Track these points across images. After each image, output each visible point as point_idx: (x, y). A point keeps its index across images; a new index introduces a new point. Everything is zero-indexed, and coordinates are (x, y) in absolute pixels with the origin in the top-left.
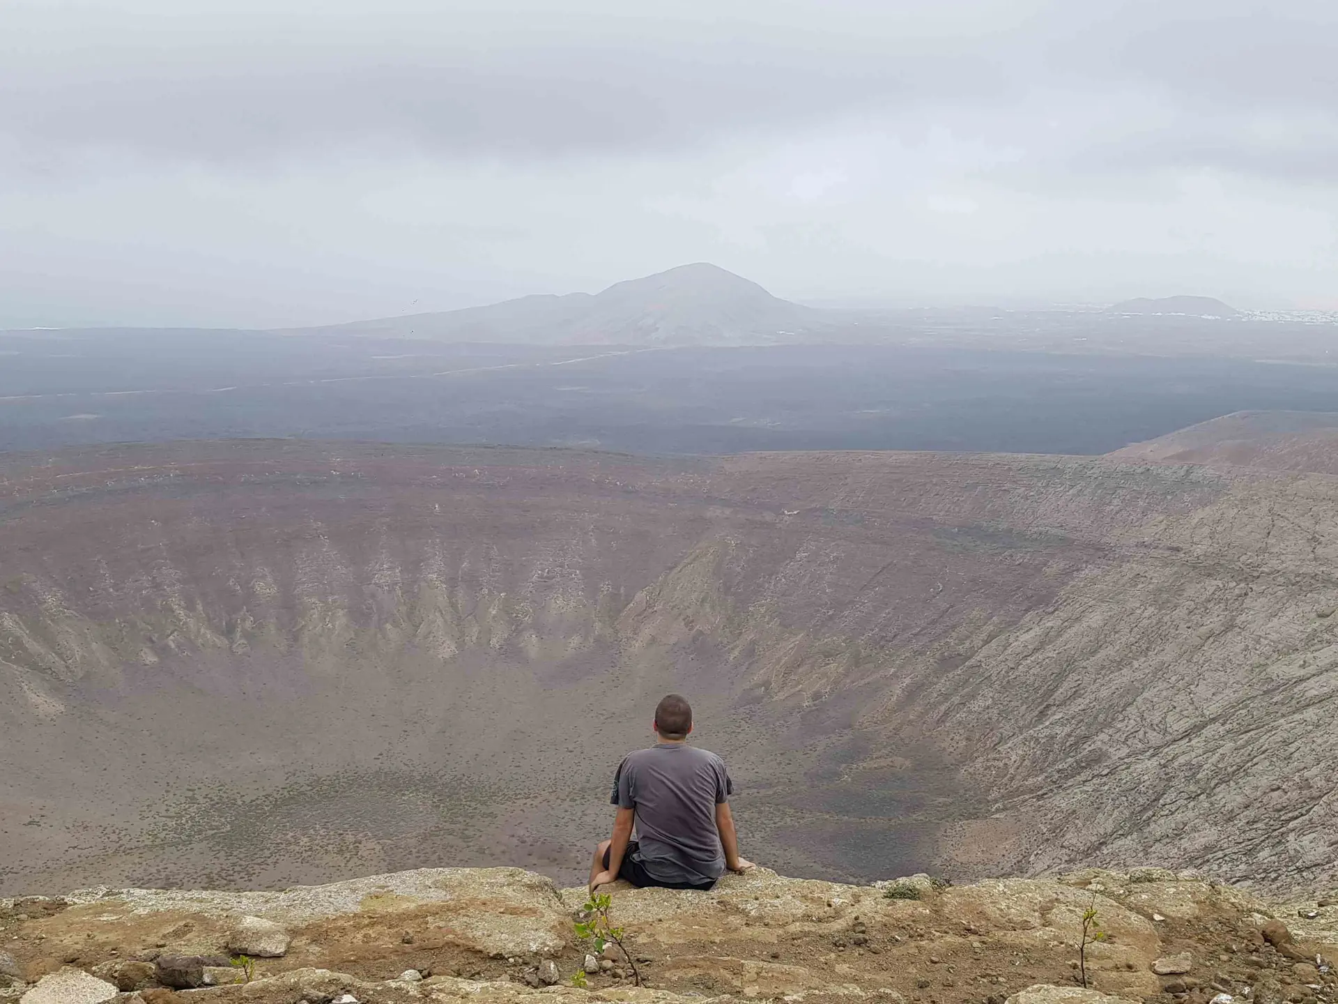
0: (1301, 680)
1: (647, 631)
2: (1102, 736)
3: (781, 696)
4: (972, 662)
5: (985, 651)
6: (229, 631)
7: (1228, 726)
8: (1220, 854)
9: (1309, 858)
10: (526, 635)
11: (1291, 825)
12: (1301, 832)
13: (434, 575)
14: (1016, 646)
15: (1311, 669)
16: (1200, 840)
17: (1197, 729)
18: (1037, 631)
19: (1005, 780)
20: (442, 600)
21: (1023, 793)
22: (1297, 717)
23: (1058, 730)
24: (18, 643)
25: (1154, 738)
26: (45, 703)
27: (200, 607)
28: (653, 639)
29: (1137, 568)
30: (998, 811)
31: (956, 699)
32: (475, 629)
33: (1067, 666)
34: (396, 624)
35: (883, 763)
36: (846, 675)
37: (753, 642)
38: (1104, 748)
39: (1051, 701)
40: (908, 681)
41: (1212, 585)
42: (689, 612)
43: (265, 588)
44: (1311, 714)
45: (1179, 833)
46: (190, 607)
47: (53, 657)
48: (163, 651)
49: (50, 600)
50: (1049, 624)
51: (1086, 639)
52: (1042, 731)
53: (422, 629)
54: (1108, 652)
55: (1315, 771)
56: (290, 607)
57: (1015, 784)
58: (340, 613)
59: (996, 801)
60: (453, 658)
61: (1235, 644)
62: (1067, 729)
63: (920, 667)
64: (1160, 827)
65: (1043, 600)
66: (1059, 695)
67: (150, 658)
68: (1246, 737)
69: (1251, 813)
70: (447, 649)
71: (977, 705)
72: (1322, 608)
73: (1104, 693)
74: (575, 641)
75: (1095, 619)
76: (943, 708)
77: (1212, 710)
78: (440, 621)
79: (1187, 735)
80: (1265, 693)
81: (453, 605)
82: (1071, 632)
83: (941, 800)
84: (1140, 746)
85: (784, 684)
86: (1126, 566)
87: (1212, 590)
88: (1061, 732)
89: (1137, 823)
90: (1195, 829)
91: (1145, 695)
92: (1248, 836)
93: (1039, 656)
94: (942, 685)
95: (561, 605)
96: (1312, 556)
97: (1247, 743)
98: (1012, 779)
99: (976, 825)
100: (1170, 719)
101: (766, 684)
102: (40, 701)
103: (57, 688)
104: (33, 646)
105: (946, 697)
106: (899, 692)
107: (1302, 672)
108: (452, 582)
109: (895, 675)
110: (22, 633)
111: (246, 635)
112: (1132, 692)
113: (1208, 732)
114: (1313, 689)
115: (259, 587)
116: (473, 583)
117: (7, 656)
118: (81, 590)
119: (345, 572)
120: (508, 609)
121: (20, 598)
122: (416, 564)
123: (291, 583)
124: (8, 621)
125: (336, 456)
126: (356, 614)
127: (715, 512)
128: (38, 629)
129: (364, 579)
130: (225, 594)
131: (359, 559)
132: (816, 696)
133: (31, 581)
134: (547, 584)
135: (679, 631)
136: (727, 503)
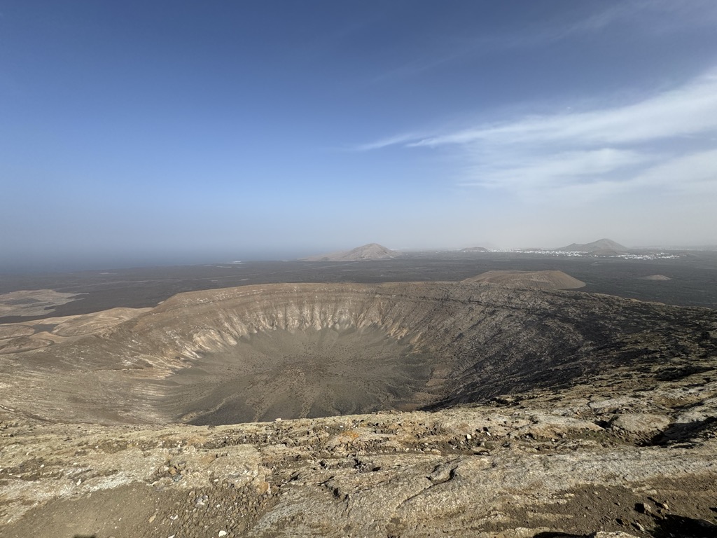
1: (363, 323)
3: (393, 337)
6: (273, 325)
10: (336, 324)
13: (317, 312)
20: (318, 317)
24: (228, 329)
27: (266, 320)
28: (364, 325)
32: (325, 323)
34: (308, 323)
35: (417, 352)
36: (408, 332)
37: (387, 325)
40: (421, 333)
42: (372, 319)
43: (280, 316)
46: (264, 320)
47: (235, 332)
48: (258, 330)
49: (235, 319)
53: (314, 324)
56: (286, 319)
58: (296, 321)
60: (320, 330)
65: (450, 314)
67: (256, 332)
70: (319, 328)
74: (347, 325)
78: (318, 322)
81: (321, 319)
95: (344, 317)
96: (508, 302)
101: (390, 334)
102: (232, 342)
103: (236, 338)
104: (231, 329)
106: (419, 335)
108: (320, 313)
109: (418, 332)
110: (229, 327)
111: (276, 326)
115: (279, 315)
116: (325, 314)
117: (225, 331)
118: (241, 317)
119: (297, 312)
120: (333, 319)
121: (229, 319)
122: (312, 310)
123: (286, 314)
124: (226, 325)
125: (296, 286)
126: (299, 320)
127: (377, 296)
128: (232, 326)
129: (301, 313)
130: (272, 317)
131: (300, 309)
132: (401, 337)
133: (231, 315)
134: (341, 313)
135: (370, 323)
136: (381, 294)
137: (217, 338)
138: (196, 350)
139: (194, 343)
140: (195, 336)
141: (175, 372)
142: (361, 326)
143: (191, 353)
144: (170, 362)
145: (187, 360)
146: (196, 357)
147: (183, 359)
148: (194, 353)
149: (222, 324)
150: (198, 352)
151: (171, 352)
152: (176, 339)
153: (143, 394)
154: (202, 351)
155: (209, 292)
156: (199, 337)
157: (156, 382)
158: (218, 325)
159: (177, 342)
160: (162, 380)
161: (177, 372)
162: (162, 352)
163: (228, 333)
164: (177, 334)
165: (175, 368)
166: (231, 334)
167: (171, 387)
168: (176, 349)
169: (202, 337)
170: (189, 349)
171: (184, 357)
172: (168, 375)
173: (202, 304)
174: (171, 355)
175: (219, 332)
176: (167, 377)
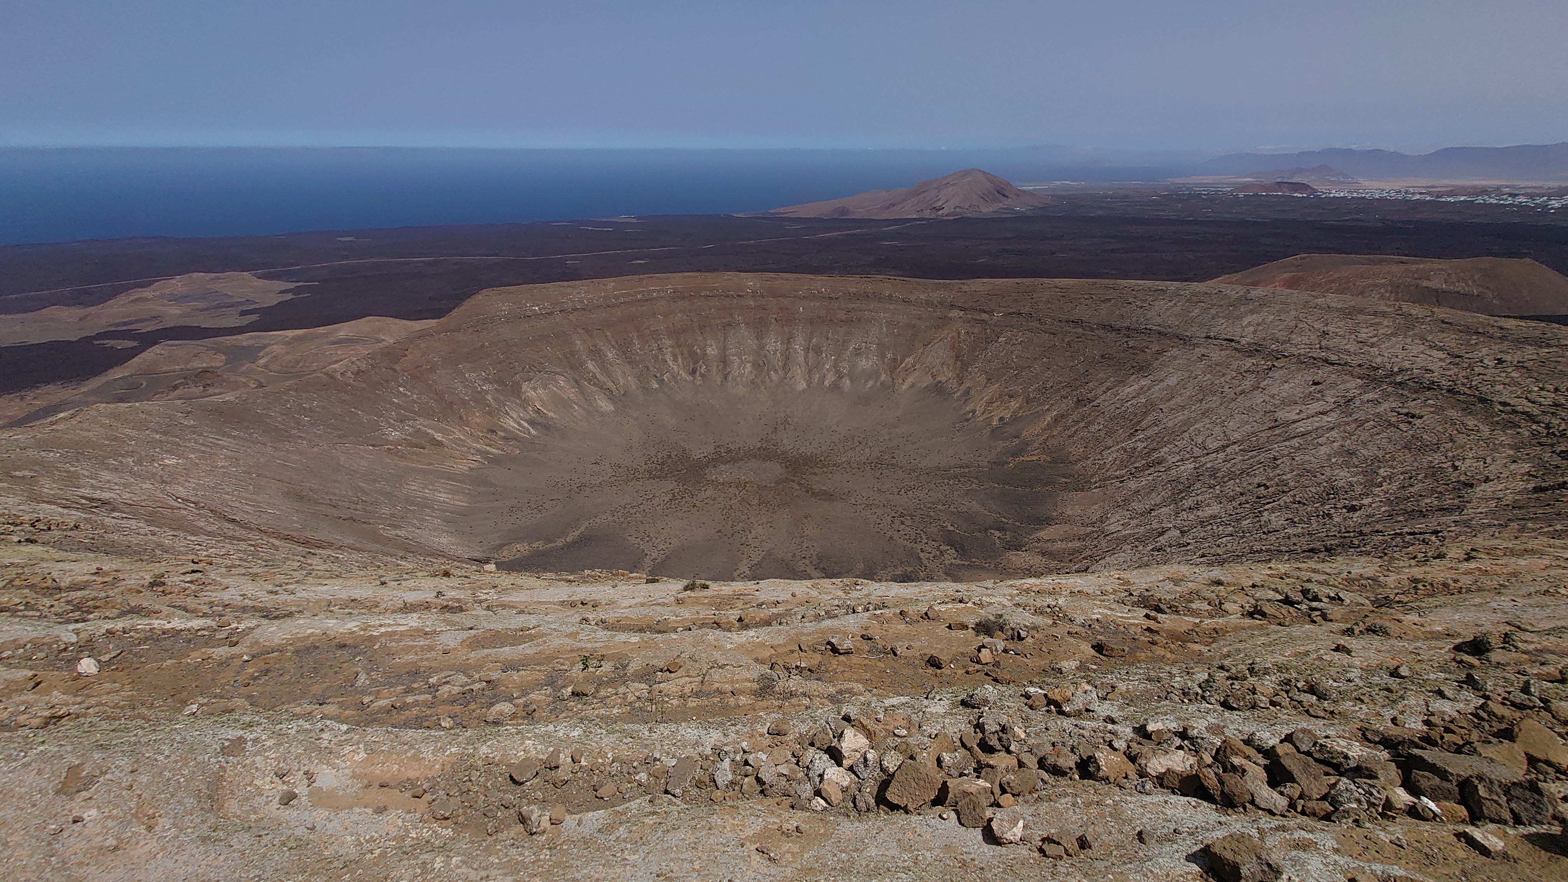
0: (1294, 422)
1: (910, 380)
2: (1166, 449)
3: (981, 419)
4: (1095, 403)
5: (1102, 398)
6: (694, 372)
7: (1242, 447)
8: (1219, 520)
9: (1273, 526)
10: (843, 380)
11: (1266, 507)
12: (1273, 510)
13: (798, 347)
14: (1122, 395)
15: (1302, 416)
16: (1208, 512)
17: (1224, 447)
18: (1136, 387)
19: (1103, 471)
20: (801, 359)
21: (1113, 479)
22: (1287, 443)
23: (1139, 444)
24: (595, 377)
25: (1197, 452)
26: (605, 405)
27: (680, 360)
28: (913, 386)
29: (1204, 351)
30: (1096, 488)
31: (1082, 424)
32: (817, 376)
33: (1150, 407)
34: (776, 371)
35: (1034, 458)
36: (1020, 408)
37: (969, 388)
38: (1166, 456)
39: (1138, 428)
40: (1055, 413)
41: (1249, 363)
42: (934, 370)
43: (712, 351)
44: (1295, 442)
45: (1198, 506)
46: (675, 360)
47: (610, 384)
48: (661, 382)
49: (610, 355)
50: (1144, 383)
51: (1165, 392)
52: (1129, 444)
53: (789, 375)
54: (1178, 400)
55: (1289, 476)
56: (724, 361)
57: (1108, 474)
58: (748, 365)
59: (1096, 482)
60: (804, 391)
61: (1258, 398)
62: (1144, 444)
63: (1063, 406)
64: (1188, 503)
65: (1142, 369)
66: (1144, 424)
67: (656, 386)
68: (1250, 454)
69: (1243, 499)
70: (802, 385)
71: (1093, 428)
72: (1317, 378)
73: (1170, 424)
74: (870, 383)
75: (1172, 381)
76: (1073, 429)
77: (1237, 436)
78: (799, 371)
79: (1217, 451)
80: (1270, 428)
81: (807, 364)
82: (1157, 388)
83: (1063, 480)
84: (1188, 456)
85: (984, 412)
86: (1197, 350)
87: (1248, 365)
88: (1141, 446)
89: (1175, 499)
90: (1208, 505)
91: (1196, 426)
92: (1238, 511)
93: (1134, 402)
94: (1074, 417)
95: (864, 364)
96: (1318, 346)
97: (1251, 457)
98: (1107, 471)
99: (1080, 494)
100: (1209, 441)
101: (974, 411)
102: (603, 405)
103: (611, 398)
104: (601, 377)
105: (1077, 422)
106: (1049, 419)
107: (1297, 417)
108: (807, 350)
109: (1048, 410)
110: (597, 371)
111: (702, 375)
112: (1188, 423)
113: (1228, 450)
114: (1301, 427)
115: (709, 350)
116: (818, 351)
117: (589, 382)
118: (624, 349)
119: (752, 343)
120: (835, 366)
121: (596, 354)
122: (789, 340)
123: (725, 349)
124: (590, 365)
125: (750, 281)
126: (756, 366)
127: (955, 313)
128: (604, 369)
129: (762, 347)
130: (692, 354)
131: (759, 337)
132: (1001, 419)
133: (600, 344)
134: (857, 352)
135: (928, 380)
136: (962, 309)
137: (571, 393)
138: (528, 418)
139: (525, 403)
140: (525, 386)
141: (486, 458)
142: (904, 387)
143: (519, 424)
144: (477, 439)
145: (510, 437)
146: (529, 433)
147: (503, 434)
148: (526, 425)
149: (582, 364)
150: (532, 423)
151: (477, 418)
152: (487, 392)
153: (426, 498)
154: (540, 420)
155: (553, 288)
156: (535, 389)
157: (450, 477)
158: (573, 364)
159: (489, 397)
160: (463, 474)
161: (490, 461)
162: (461, 418)
163: (594, 384)
164: (486, 380)
165: (488, 452)
166: (601, 387)
167: (482, 489)
168: (489, 413)
169: (540, 391)
170: (514, 415)
171: (505, 430)
172: (474, 465)
173: (536, 315)
174: (478, 424)
175: (576, 382)
176: (471, 469)
